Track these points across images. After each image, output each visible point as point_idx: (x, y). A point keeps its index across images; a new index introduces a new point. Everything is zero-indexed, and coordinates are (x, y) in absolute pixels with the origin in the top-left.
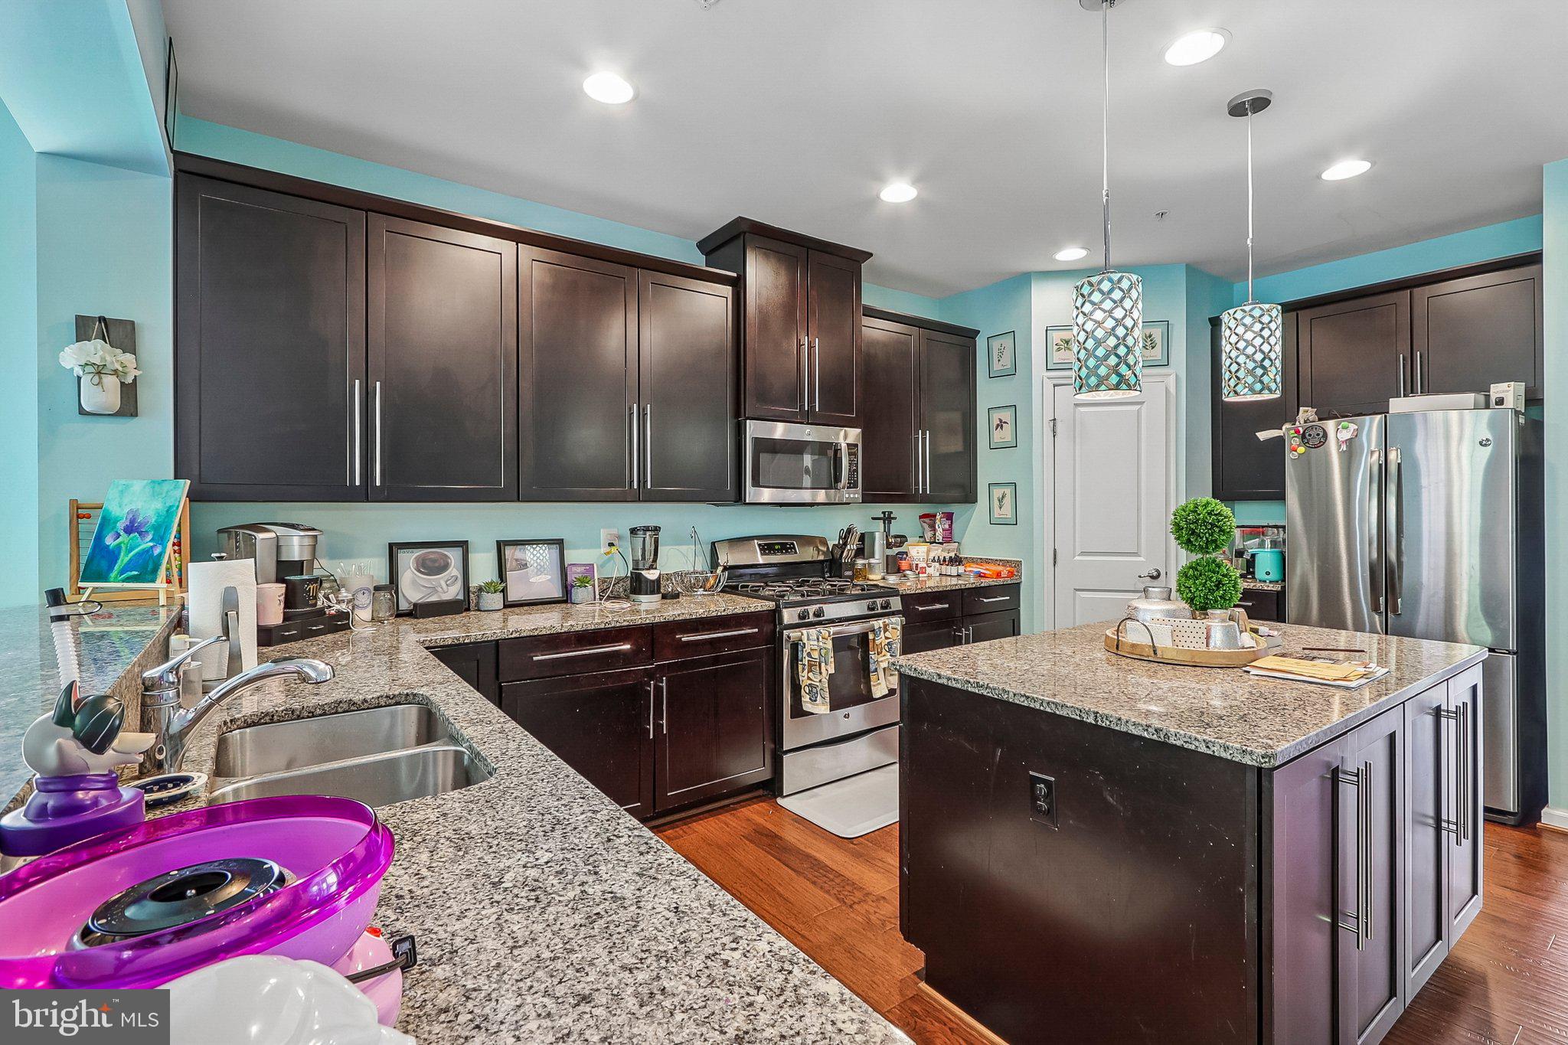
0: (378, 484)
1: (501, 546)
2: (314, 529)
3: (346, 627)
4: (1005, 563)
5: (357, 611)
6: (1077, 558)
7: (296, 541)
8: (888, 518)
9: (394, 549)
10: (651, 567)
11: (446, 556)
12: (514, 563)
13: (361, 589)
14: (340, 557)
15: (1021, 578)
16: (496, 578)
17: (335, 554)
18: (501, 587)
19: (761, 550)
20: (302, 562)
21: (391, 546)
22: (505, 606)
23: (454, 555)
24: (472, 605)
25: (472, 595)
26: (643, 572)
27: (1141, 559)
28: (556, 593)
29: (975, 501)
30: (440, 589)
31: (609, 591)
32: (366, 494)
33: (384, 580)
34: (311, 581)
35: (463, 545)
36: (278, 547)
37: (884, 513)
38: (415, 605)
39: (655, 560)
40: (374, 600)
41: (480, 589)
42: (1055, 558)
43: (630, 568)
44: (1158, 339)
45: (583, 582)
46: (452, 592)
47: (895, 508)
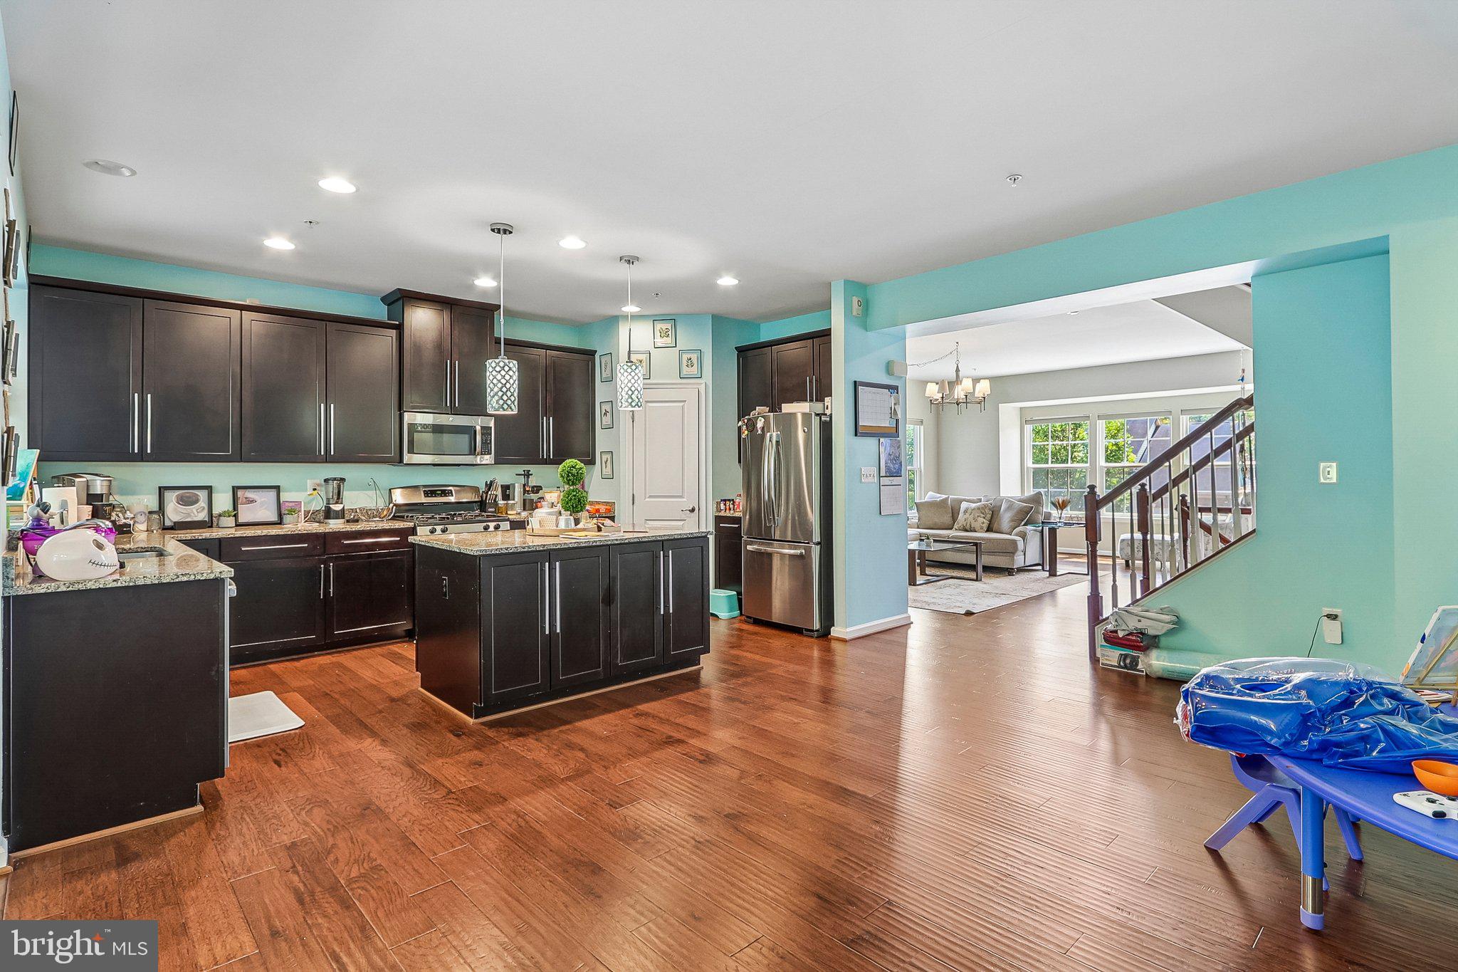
0: (149, 451)
1: (235, 489)
2: (109, 477)
3: (129, 532)
4: (607, 503)
5: (136, 525)
6: (647, 500)
7: (98, 483)
8: (527, 475)
9: (162, 490)
10: (337, 503)
11: (197, 495)
12: (245, 500)
13: (140, 512)
14: (125, 495)
15: (614, 513)
16: (231, 509)
17: (124, 492)
18: (233, 514)
19: (425, 494)
20: (102, 495)
21: (160, 488)
22: (237, 525)
23: (202, 495)
24: (215, 524)
25: (214, 518)
26: (331, 506)
27: (684, 500)
28: (274, 518)
29: (594, 464)
30: (192, 514)
31: (311, 517)
32: (142, 457)
33: (156, 508)
34: (107, 505)
35: (209, 489)
36: (88, 486)
37: (524, 471)
38: (175, 523)
39: (338, 498)
40: (149, 520)
41: (220, 515)
42: (633, 500)
43: (325, 502)
44: (695, 361)
45: (291, 512)
46: (202, 516)
47: (533, 469)
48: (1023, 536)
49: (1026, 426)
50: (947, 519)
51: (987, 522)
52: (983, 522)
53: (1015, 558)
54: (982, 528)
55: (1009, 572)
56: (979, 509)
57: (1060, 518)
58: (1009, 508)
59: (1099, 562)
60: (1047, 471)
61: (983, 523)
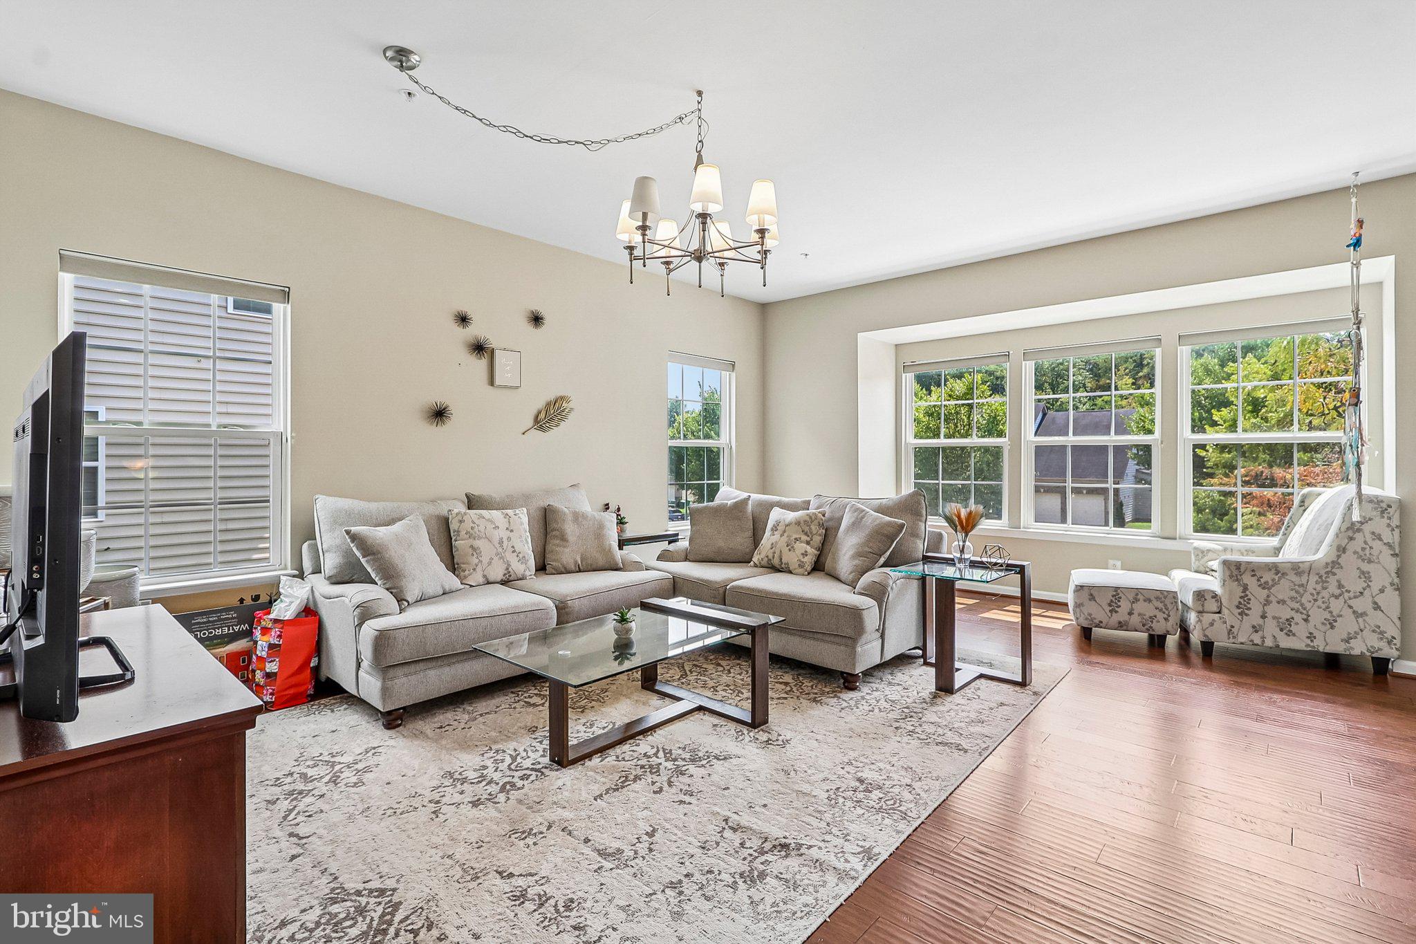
48: (879, 593)
49: (904, 375)
50: (741, 541)
51: (812, 552)
52: (805, 552)
53: (859, 649)
54: (801, 565)
55: (846, 681)
56: (798, 523)
57: (962, 551)
58: (856, 525)
59: (1033, 623)
60: (935, 451)
61: (805, 554)
